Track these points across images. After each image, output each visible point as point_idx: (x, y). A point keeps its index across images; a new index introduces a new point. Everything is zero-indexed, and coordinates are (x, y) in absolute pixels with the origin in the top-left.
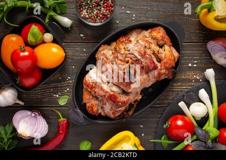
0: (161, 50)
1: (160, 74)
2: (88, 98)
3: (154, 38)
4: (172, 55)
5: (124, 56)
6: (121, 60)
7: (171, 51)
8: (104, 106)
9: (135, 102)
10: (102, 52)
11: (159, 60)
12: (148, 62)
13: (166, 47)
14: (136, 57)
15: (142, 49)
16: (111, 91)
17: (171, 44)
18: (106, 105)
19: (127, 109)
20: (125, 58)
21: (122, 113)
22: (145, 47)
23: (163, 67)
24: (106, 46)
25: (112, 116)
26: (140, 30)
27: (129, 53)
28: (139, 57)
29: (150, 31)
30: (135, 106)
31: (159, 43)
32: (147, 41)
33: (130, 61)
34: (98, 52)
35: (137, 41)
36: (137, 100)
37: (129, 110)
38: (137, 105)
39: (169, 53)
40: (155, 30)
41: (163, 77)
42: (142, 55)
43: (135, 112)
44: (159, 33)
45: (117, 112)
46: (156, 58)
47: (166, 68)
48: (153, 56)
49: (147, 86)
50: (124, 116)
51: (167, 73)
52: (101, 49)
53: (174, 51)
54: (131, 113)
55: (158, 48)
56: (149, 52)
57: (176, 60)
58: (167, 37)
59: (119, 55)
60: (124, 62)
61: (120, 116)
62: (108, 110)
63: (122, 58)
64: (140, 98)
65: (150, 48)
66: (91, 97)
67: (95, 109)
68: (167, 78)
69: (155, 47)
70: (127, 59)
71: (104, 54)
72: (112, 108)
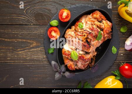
0: (101, 24)
1: (104, 38)
2: (67, 62)
3: (96, 18)
4: (108, 25)
5: (81, 32)
6: (80, 36)
7: (107, 23)
8: (77, 64)
9: (93, 57)
10: (68, 34)
11: (102, 30)
12: (96, 32)
13: (104, 21)
14: (89, 32)
15: (91, 26)
16: (79, 54)
17: (106, 19)
18: (78, 63)
19: (90, 62)
20: (83, 33)
21: (88, 65)
22: (92, 24)
23: (105, 33)
24: (69, 29)
25: (83, 68)
26: (86, 16)
27: (84, 30)
28: (90, 31)
29: (91, 14)
30: (94, 59)
31: (99, 20)
32: (92, 21)
33: (86, 35)
34: (65, 34)
35: (86, 22)
36: (94, 56)
37: (92, 62)
38: (95, 58)
39: (106, 24)
40: (94, 14)
41: (106, 39)
42: (92, 30)
43: (95, 62)
44: (98, 15)
45: (86, 65)
46: (100, 29)
47: (107, 34)
48: (98, 29)
49: (98, 46)
50: (89, 66)
51: (108, 36)
52: (67, 32)
53: (109, 22)
54: (93, 64)
55: (99, 23)
56: (95, 26)
57: (111, 27)
58: (102, 16)
59: (78, 33)
60: (82, 36)
61: (87, 67)
62: (80, 65)
63: (80, 34)
64: (96, 54)
65: (94, 24)
66: (69, 60)
67: (73, 67)
68: (109, 39)
69: (98, 23)
70: (84, 34)
71: (69, 34)
72: (82, 63)
